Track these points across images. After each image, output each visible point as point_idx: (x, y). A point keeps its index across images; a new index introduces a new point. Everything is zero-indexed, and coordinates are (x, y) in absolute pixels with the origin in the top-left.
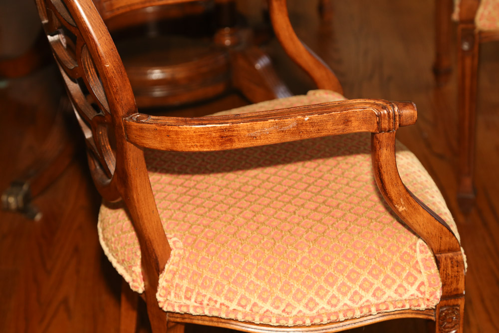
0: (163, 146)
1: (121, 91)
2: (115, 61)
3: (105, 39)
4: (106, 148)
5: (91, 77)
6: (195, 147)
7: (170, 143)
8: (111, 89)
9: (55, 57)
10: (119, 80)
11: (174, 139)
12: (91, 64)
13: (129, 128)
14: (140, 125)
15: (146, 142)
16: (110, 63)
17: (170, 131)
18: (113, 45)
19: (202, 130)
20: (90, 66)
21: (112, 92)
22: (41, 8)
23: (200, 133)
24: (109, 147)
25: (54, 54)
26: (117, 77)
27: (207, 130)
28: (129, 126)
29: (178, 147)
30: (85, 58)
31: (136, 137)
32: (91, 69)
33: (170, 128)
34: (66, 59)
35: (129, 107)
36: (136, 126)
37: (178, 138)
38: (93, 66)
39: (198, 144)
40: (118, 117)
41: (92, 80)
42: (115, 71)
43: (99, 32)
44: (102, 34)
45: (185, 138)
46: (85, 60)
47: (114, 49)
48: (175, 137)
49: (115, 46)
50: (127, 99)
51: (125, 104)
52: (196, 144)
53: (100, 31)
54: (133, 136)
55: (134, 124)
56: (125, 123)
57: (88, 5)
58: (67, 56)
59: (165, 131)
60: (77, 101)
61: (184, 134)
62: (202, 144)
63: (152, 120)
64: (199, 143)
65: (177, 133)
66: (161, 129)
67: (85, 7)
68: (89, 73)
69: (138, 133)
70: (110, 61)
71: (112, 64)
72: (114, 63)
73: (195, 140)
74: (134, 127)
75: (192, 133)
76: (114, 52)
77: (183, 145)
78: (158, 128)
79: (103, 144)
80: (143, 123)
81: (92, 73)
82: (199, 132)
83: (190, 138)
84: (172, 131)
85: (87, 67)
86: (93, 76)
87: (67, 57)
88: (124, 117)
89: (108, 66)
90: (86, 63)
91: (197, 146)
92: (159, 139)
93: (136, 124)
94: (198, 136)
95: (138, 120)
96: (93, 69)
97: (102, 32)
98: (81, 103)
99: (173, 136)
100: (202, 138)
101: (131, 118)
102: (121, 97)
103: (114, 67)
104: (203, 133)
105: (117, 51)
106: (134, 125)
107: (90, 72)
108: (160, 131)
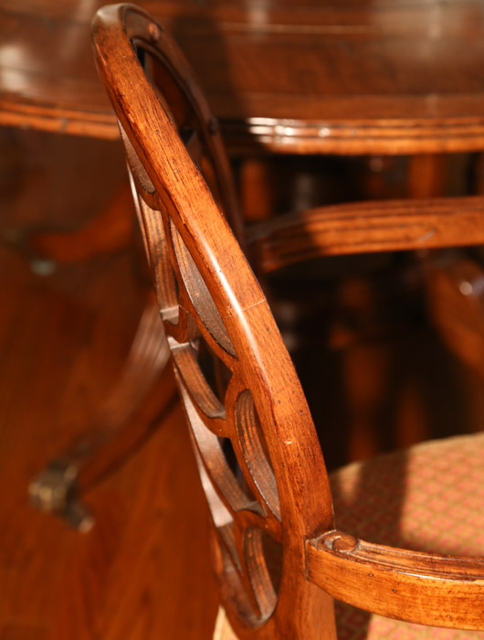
0: (381, 607)
1: (309, 490)
2: (304, 434)
3: (291, 392)
4: (255, 563)
5: (247, 443)
6: (448, 619)
7: (398, 605)
8: (289, 485)
9: (177, 376)
10: (308, 470)
11: (406, 599)
12: (251, 420)
13: (317, 561)
14: (341, 560)
15: (347, 594)
16: (294, 438)
17: (399, 583)
18: (303, 404)
19: (466, 590)
20: (249, 422)
21: (291, 491)
22: (163, 288)
23: (460, 595)
24: (261, 560)
25: (175, 370)
26: (305, 464)
27: (476, 590)
28: (317, 557)
29: (412, 615)
30: (243, 409)
31: (327, 579)
32: (250, 428)
33: (400, 576)
34: (201, 391)
35: (320, 520)
36: (332, 561)
37: (414, 598)
38: (254, 423)
39: (455, 616)
40: (296, 536)
41: (249, 448)
42: (302, 454)
43: (281, 379)
44: (285, 382)
45: (430, 601)
46: (242, 413)
47: (304, 411)
48: (408, 595)
49: (307, 405)
50: (319, 505)
51: (314, 515)
52: (451, 614)
53: (282, 376)
54: (323, 577)
55: (327, 557)
56: (310, 549)
57: (265, 325)
58: (202, 384)
59: (390, 581)
60: (210, 465)
61: (429, 592)
62: (462, 615)
63: (364, 553)
64: (457, 612)
65: (413, 589)
66: (383, 576)
67: (258, 328)
68: (246, 435)
69: (334, 575)
70: (294, 435)
71: (299, 439)
72: (303, 437)
73: (448, 606)
74: (325, 561)
75: (443, 593)
76: (305, 418)
77: (423, 614)
78: (376, 573)
79: (251, 554)
80: (348, 557)
81: (251, 436)
82: (459, 592)
83: (439, 602)
84: (404, 583)
85: (243, 425)
86: (252, 441)
87: (202, 387)
88: (307, 538)
89: (290, 443)
90: (243, 418)
91: (451, 619)
92: (374, 593)
93: (331, 557)
94: (457, 600)
95: (335, 550)
96: (254, 429)
97: (287, 379)
98: (218, 471)
99: (404, 593)
100: (463, 605)
101: (323, 541)
102: (307, 501)
103: (302, 445)
104: (468, 596)
105: (310, 415)
106: (327, 559)
107: (248, 433)
108: (379, 580)
